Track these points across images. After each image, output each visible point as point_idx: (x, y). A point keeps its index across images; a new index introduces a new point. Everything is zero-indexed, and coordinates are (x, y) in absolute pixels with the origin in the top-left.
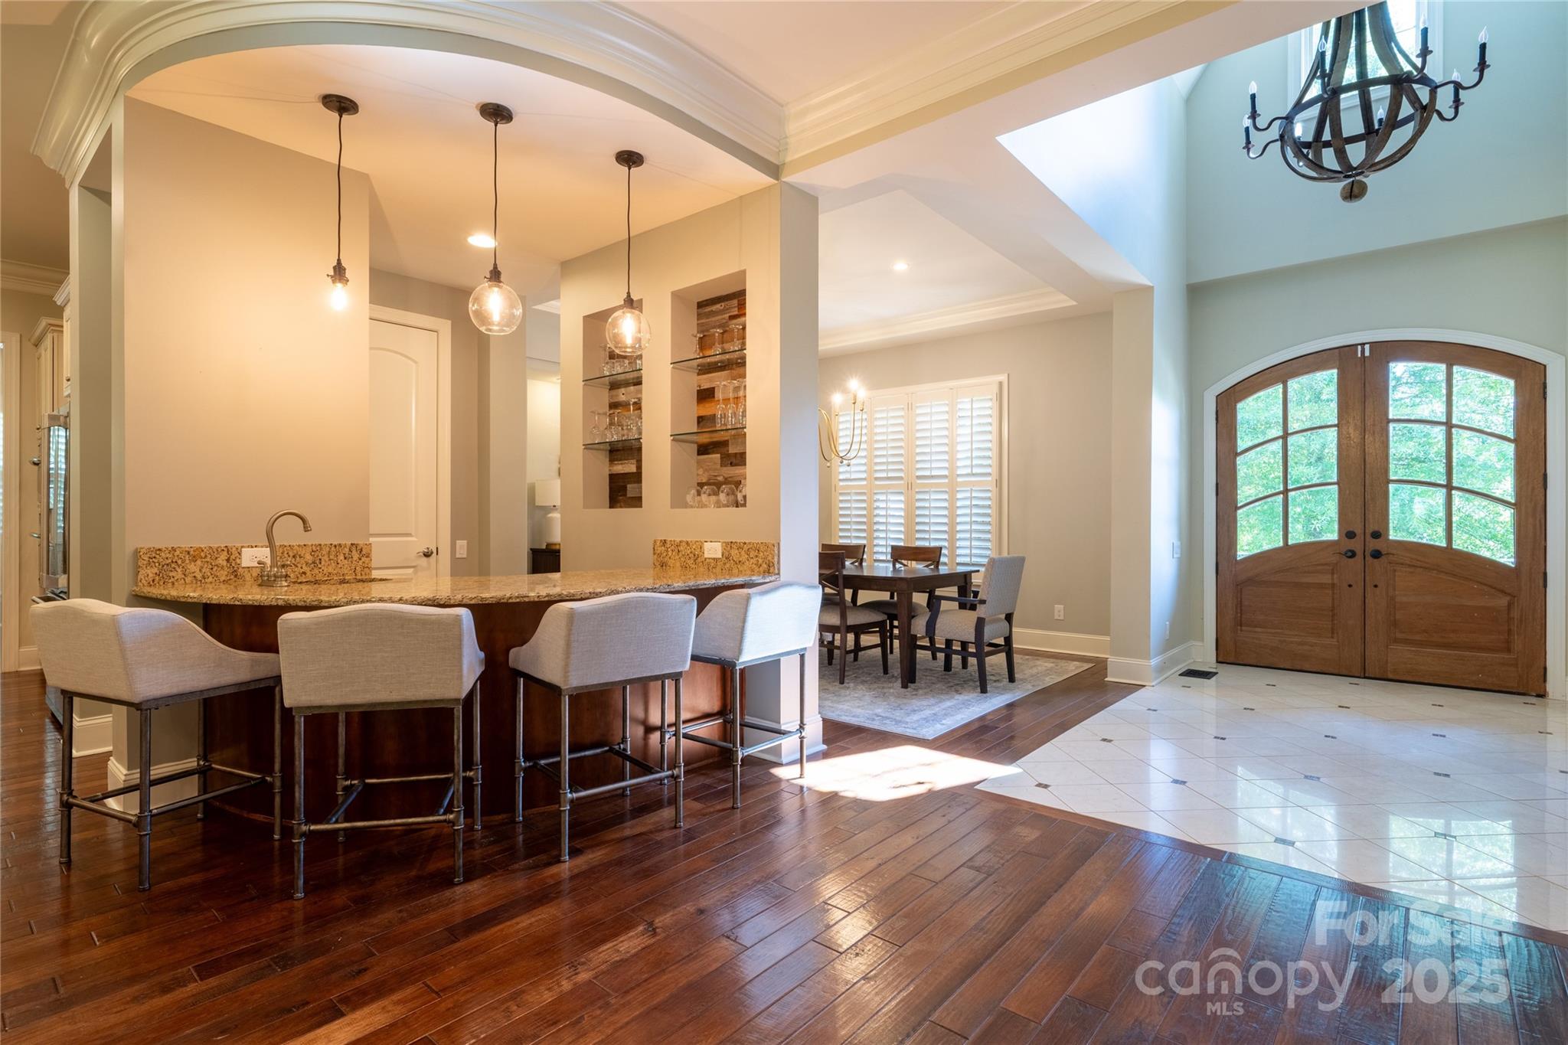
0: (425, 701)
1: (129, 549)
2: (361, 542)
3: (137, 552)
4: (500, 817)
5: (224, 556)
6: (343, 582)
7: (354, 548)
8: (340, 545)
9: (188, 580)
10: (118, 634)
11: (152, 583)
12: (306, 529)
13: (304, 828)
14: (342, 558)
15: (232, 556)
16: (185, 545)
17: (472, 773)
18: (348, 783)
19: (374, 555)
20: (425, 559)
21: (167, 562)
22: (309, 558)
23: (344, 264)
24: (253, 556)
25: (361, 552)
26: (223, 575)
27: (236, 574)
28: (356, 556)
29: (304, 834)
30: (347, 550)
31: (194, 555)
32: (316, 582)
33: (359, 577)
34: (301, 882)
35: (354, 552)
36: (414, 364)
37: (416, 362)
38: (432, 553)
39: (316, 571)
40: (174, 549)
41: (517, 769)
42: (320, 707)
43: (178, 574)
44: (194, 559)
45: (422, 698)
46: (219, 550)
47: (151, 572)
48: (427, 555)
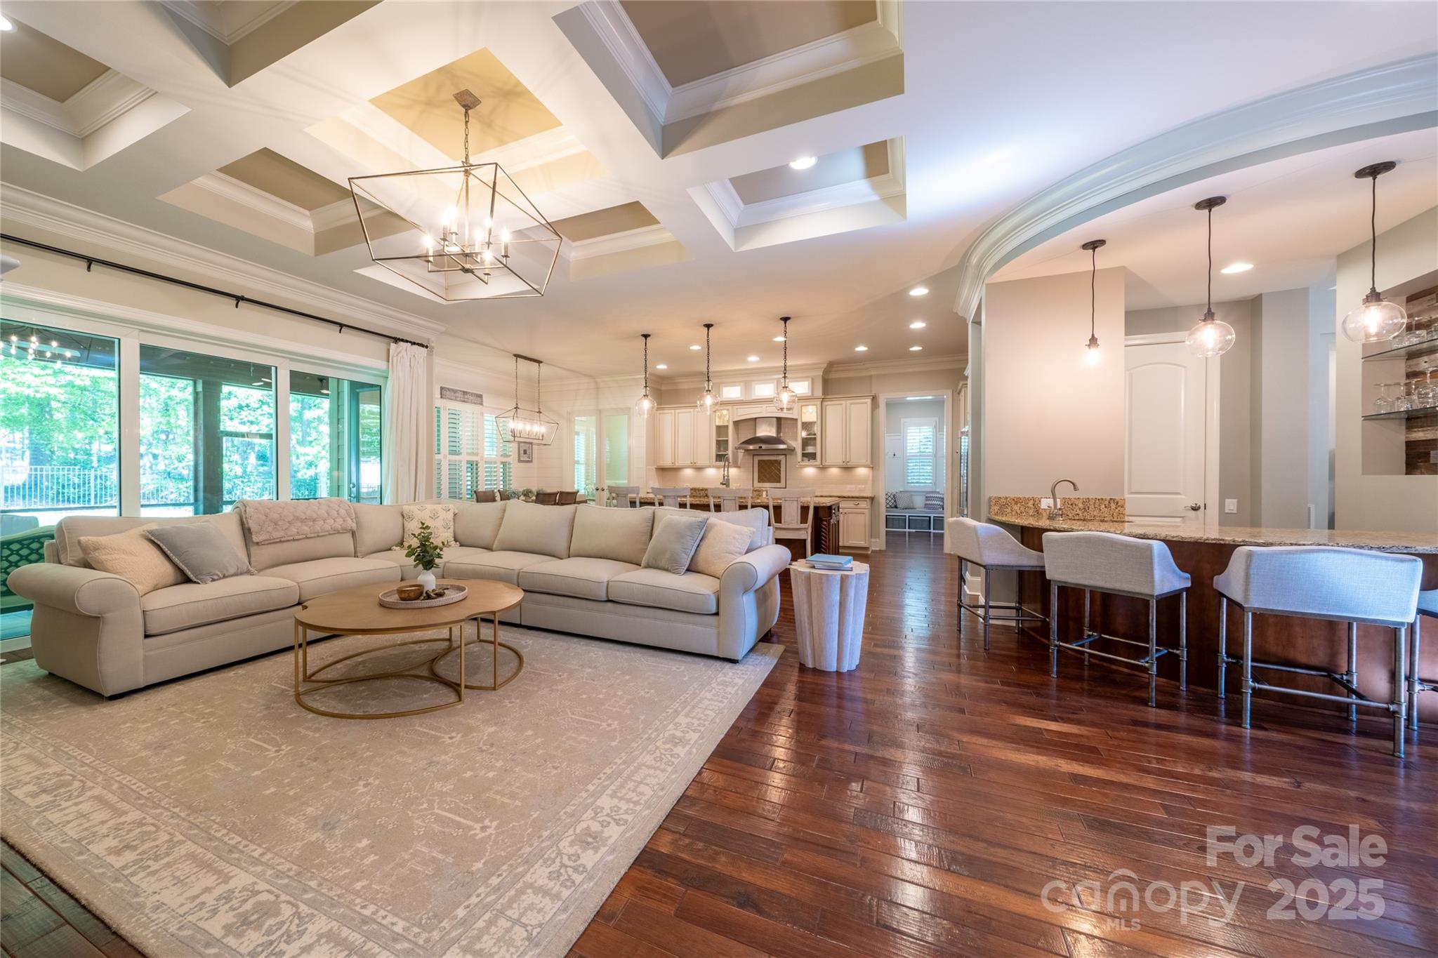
0: (1129, 592)
1: (987, 498)
2: (1117, 498)
3: (990, 498)
4: (1205, 690)
5: (1032, 502)
6: (1103, 521)
7: (1112, 502)
8: (1102, 499)
9: (1014, 513)
10: (976, 534)
11: (997, 514)
12: (1075, 488)
13: (1057, 643)
14: (1103, 506)
15: (1036, 503)
16: (1012, 496)
17: (1178, 652)
18: (1091, 633)
19: (1127, 506)
20: (1193, 512)
21: (1003, 503)
22: (1081, 506)
23: (1096, 336)
24: (1046, 503)
25: (1119, 504)
26: (1031, 512)
27: (1038, 512)
28: (1113, 506)
29: (1056, 646)
30: (1107, 503)
31: (1016, 501)
32: (1084, 520)
33: (1115, 519)
34: (1055, 669)
35: (1112, 504)
36: (1183, 369)
37: (1185, 367)
38: (1199, 508)
39: (1086, 513)
40: (1007, 498)
41: (1219, 661)
42: (1066, 583)
43: (1009, 510)
44: (1016, 503)
45: (1126, 589)
46: (1029, 499)
47: (996, 508)
48: (1195, 509)
